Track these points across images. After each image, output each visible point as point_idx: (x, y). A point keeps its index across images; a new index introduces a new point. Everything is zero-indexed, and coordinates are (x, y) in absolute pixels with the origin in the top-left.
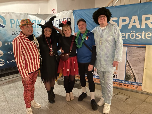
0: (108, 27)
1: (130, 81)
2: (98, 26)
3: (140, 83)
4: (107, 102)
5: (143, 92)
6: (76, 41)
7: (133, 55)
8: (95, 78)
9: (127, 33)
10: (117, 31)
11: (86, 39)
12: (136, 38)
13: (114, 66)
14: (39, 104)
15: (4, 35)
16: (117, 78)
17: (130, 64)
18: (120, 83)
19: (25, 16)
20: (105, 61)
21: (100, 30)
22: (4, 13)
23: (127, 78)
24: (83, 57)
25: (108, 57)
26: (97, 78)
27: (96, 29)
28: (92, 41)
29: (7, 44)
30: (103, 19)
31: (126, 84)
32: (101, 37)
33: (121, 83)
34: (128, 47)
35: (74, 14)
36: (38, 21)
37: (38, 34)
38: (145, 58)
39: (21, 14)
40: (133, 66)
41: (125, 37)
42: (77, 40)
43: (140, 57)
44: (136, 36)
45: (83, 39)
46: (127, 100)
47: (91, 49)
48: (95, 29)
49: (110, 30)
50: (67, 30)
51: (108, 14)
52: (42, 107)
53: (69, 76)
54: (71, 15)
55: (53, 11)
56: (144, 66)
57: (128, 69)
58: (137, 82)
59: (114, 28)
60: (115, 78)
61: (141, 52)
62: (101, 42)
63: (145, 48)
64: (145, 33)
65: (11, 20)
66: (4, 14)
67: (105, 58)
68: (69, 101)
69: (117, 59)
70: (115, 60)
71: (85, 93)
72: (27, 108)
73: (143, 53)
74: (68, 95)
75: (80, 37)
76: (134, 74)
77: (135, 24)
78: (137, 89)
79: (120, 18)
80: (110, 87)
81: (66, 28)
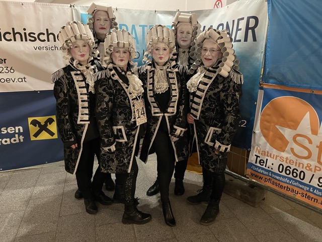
19: (149, 16)
54: (260, 9)
65: (121, 26)
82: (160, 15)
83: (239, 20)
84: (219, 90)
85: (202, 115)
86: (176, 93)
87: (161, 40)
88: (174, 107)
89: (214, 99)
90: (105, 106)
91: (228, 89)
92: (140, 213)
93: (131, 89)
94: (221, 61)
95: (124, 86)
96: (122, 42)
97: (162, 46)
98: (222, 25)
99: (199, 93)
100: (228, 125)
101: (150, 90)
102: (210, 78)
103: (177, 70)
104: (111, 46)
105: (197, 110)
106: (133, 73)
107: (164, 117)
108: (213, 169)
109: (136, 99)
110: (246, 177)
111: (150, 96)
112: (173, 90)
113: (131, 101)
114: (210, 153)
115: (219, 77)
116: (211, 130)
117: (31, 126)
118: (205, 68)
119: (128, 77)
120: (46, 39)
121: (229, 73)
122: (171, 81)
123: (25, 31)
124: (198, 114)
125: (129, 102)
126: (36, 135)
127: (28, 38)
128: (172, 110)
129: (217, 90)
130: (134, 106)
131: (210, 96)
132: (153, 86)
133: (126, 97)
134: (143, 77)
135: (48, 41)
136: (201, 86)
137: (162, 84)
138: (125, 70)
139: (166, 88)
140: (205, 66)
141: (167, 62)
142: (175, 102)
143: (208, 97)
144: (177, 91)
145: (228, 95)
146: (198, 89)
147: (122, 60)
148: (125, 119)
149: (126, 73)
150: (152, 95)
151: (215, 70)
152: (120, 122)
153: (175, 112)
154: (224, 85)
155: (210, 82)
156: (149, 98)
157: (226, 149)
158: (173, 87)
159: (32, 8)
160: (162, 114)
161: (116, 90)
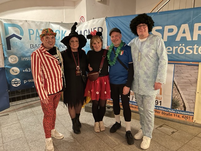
0: (149, 38)
1: (178, 109)
2: (137, 38)
3: (191, 113)
4: (147, 134)
5: (194, 124)
6: (107, 56)
7: (182, 75)
8: (132, 104)
9: (174, 47)
10: (160, 44)
11: (121, 55)
12: (186, 53)
13: (156, 89)
14: (61, 135)
15: (21, 48)
16: (161, 105)
17: (178, 87)
18: (165, 112)
19: (46, 25)
20: (145, 81)
21: (138, 43)
22: (21, 21)
23: (174, 105)
24: (117, 77)
25: (148, 77)
26: (135, 105)
27: (134, 41)
28: (128, 57)
29: (24, 59)
30: (143, 29)
31: (173, 112)
32: (140, 52)
33: (167, 111)
34: (175, 65)
35: (107, 22)
36: (62, 31)
37: (62, 48)
38: (197, 80)
39: (42, 23)
40: (182, 89)
41: (172, 52)
42: (109, 55)
43: (191, 78)
44: (186, 51)
45: (116, 53)
46: (174, 134)
47: (127, 67)
48: (132, 41)
49: (152, 43)
50: (97, 43)
51: (150, 23)
52: (64, 137)
53: (98, 100)
54: (103, 24)
55: (82, 18)
56: (196, 90)
57: (175, 94)
58: (187, 110)
59: (157, 40)
60: (159, 105)
61: (193, 72)
62: (140, 58)
63: (199, 66)
64: (198, 47)
65: (29, 30)
66: (22, 23)
67: (145, 79)
68: (98, 132)
69: (159, 80)
70: (157, 82)
71: (119, 123)
72: (46, 138)
73: (195, 72)
74: (97, 125)
75: (113, 52)
76: (183, 100)
77: (184, 35)
78: (188, 120)
79: (166, 27)
80: (151, 116)
81: (95, 40)
82: (52, 24)
83: (94, 29)
98: (86, 30)
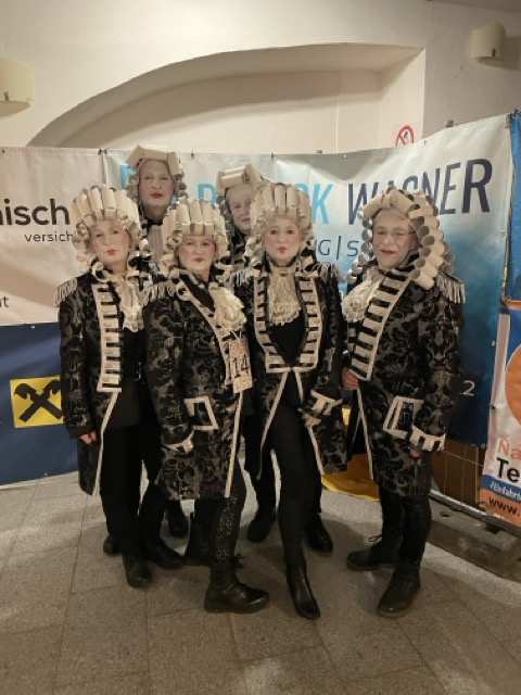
35: (516, 134)
54: (493, 144)
55: (403, 134)
82: (281, 164)
83: (449, 168)
84: (413, 316)
85: (377, 370)
86: (316, 322)
87: (281, 212)
88: (312, 352)
89: (403, 335)
90: (167, 357)
91: (434, 315)
92: (243, 587)
93: (219, 317)
94: (417, 256)
95: (205, 312)
96: (201, 223)
97: (283, 224)
98: (414, 179)
99: (368, 323)
100: (439, 393)
101: (259, 319)
102: (393, 291)
103: (315, 274)
104: (176, 232)
105: (365, 360)
106: (221, 285)
107: (291, 375)
108: (403, 489)
109: (231, 337)
110: (478, 507)
111: (261, 332)
112: (310, 316)
113: (222, 344)
114: (395, 454)
115: (413, 289)
116: (398, 403)
117: (15, 398)
118: (381, 272)
119: (212, 293)
120: (50, 219)
121: (435, 279)
122: (306, 297)
123: (8, 205)
124: (369, 369)
125: (217, 344)
126: (25, 417)
127: (14, 217)
128: (309, 359)
129: (409, 318)
130: (227, 352)
131: (395, 330)
132: (266, 311)
133: (210, 336)
134: (244, 292)
135: (54, 222)
136: (375, 309)
137: (286, 304)
138: (206, 280)
139: (295, 313)
140: (380, 267)
141: (294, 259)
142: (315, 341)
143: (390, 332)
144: (319, 317)
145: (434, 326)
146: (368, 315)
147: (199, 260)
148: (211, 380)
149: (207, 285)
150: (263, 328)
151: (404, 274)
152: (201, 388)
153: (316, 362)
154: (425, 304)
155: (393, 300)
156: (258, 336)
157: (437, 444)
158: (310, 309)
159: (21, 157)
160: (288, 369)
161: (190, 321)
